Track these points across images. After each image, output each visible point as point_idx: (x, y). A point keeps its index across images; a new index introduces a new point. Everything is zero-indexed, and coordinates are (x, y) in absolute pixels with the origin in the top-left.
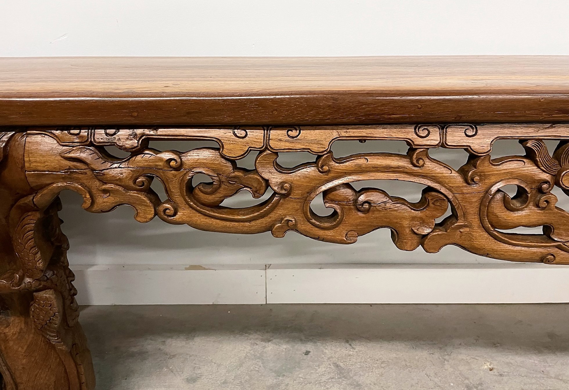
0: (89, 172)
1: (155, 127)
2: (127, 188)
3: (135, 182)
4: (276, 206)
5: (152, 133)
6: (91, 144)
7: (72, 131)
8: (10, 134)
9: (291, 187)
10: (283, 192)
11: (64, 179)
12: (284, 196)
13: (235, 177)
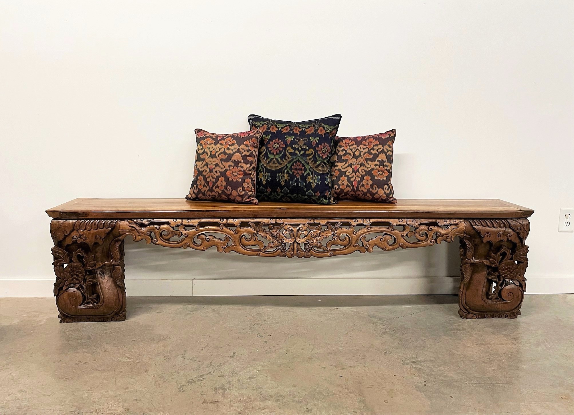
0: (135, 230)
1: (153, 219)
2: (145, 235)
3: (147, 233)
4: (184, 240)
5: (152, 220)
6: (137, 223)
7: (132, 220)
8: (116, 221)
9: (188, 235)
10: (186, 236)
11: (129, 232)
12: (186, 237)
13: (173, 232)
